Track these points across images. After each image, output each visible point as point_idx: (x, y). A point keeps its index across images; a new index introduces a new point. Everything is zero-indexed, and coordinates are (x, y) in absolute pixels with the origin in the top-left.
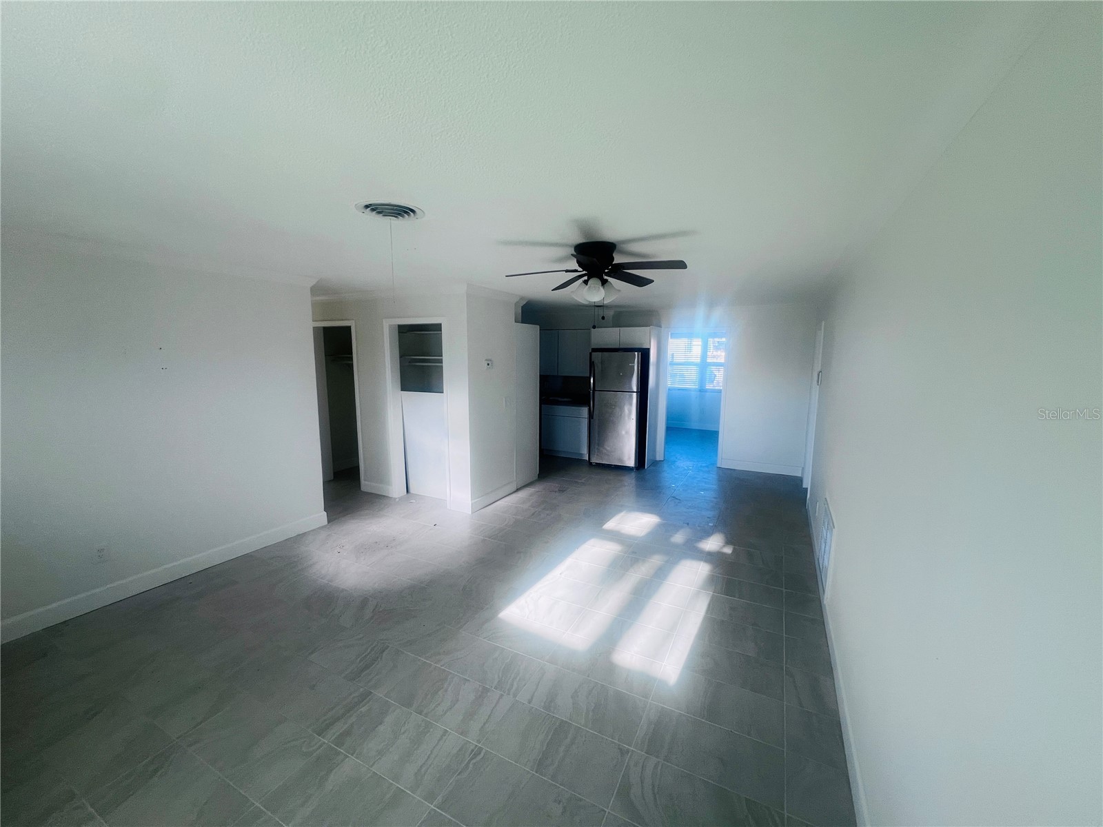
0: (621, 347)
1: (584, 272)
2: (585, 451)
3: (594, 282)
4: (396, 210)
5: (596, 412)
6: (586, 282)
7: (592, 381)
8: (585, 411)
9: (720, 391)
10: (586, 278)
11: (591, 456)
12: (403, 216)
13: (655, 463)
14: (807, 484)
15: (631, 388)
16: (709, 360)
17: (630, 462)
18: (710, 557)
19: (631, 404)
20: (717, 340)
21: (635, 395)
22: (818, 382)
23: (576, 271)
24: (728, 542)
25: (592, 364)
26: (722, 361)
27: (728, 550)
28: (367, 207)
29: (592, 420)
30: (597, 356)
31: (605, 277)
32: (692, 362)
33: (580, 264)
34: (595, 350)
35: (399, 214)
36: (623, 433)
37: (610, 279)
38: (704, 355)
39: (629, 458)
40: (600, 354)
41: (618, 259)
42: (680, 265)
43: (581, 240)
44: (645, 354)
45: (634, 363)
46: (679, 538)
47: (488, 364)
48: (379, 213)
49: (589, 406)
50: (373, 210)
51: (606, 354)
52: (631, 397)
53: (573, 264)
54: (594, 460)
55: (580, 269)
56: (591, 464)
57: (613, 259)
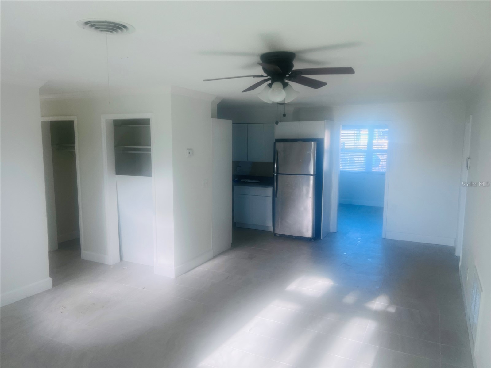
0: (300, 137)
1: (269, 77)
2: (270, 224)
3: (277, 85)
4: (111, 26)
5: (279, 192)
6: (270, 85)
7: (276, 166)
8: (269, 191)
9: (383, 174)
10: (270, 82)
11: (275, 228)
12: (116, 31)
13: (330, 235)
14: (459, 252)
15: (308, 171)
16: (375, 148)
17: (308, 233)
18: (378, 315)
19: (308, 185)
20: (381, 130)
21: (311, 177)
22: (467, 166)
23: (262, 76)
24: (392, 302)
25: (275, 152)
26: (386, 148)
27: (392, 310)
28: (87, 23)
29: (275, 198)
30: (280, 145)
31: (286, 81)
32: (361, 149)
33: (265, 70)
34: (278, 140)
35: (114, 30)
36: (302, 209)
37: (291, 83)
38: (370, 144)
39: (308, 231)
40: (282, 143)
41: (297, 66)
42: (348, 71)
43: (265, 50)
44: (319, 143)
45: (311, 151)
46: (350, 299)
47: (189, 153)
48: (97, 28)
49: (274, 187)
50: (92, 26)
51: (288, 144)
52: (309, 180)
53: (260, 71)
54: (279, 231)
55: (265, 75)
56: (275, 235)
57: (292, 66)
